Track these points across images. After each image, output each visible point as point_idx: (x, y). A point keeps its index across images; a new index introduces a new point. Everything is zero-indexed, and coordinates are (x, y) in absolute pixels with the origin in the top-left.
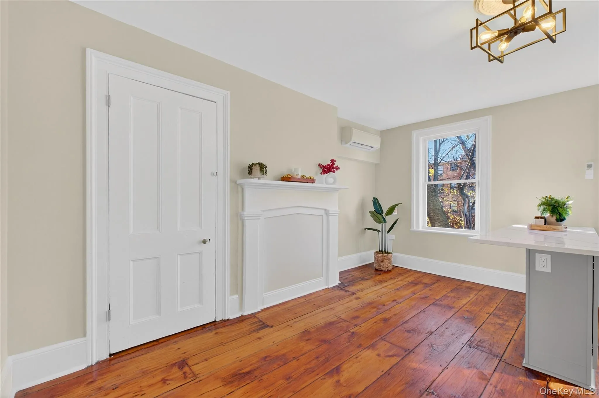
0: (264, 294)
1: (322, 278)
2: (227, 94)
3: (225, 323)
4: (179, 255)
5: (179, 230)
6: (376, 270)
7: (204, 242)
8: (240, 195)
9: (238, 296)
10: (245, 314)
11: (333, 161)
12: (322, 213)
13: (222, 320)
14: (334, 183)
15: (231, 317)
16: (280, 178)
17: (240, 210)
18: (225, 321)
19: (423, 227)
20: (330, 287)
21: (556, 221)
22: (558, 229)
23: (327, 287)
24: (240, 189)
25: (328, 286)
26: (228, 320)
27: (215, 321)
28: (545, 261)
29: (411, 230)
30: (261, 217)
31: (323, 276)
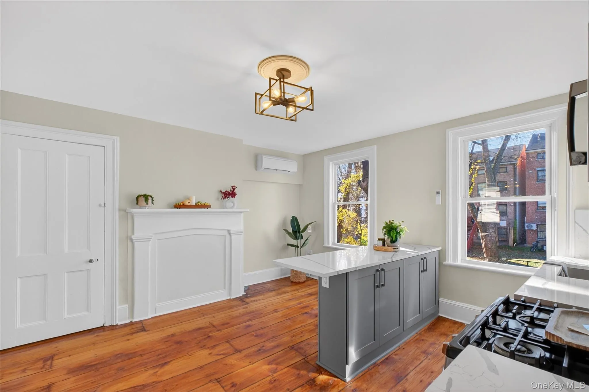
0: (156, 304)
1: (224, 290)
2: (116, 139)
3: (113, 327)
4: (67, 272)
5: (66, 252)
6: (292, 282)
7: (91, 261)
8: (130, 221)
9: (128, 305)
10: (134, 320)
11: (234, 188)
12: (226, 233)
13: (110, 325)
14: (232, 208)
15: (120, 323)
16: (173, 206)
17: (130, 234)
18: (114, 326)
19: (333, 244)
20: (232, 298)
21: (390, 242)
22: (388, 250)
23: (229, 298)
24: (130, 217)
25: (231, 297)
26: (117, 325)
27: (103, 326)
28: (326, 279)
29: (323, 245)
30: (151, 240)
31: (225, 288)
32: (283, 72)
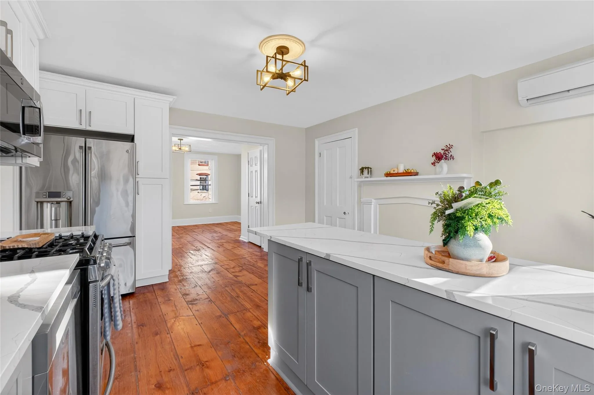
2: (356, 130)
4: (338, 218)
5: (338, 206)
7: (344, 213)
30: (372, 203)
32: (282, 49)
